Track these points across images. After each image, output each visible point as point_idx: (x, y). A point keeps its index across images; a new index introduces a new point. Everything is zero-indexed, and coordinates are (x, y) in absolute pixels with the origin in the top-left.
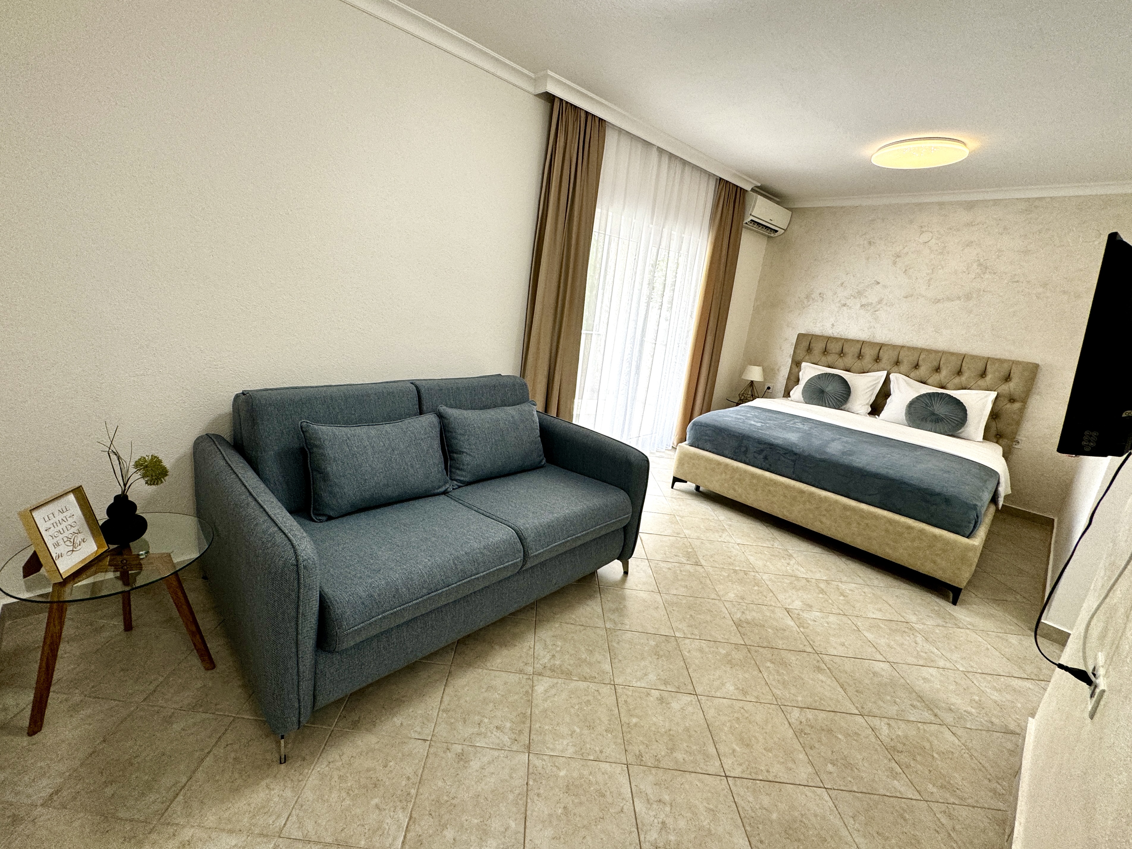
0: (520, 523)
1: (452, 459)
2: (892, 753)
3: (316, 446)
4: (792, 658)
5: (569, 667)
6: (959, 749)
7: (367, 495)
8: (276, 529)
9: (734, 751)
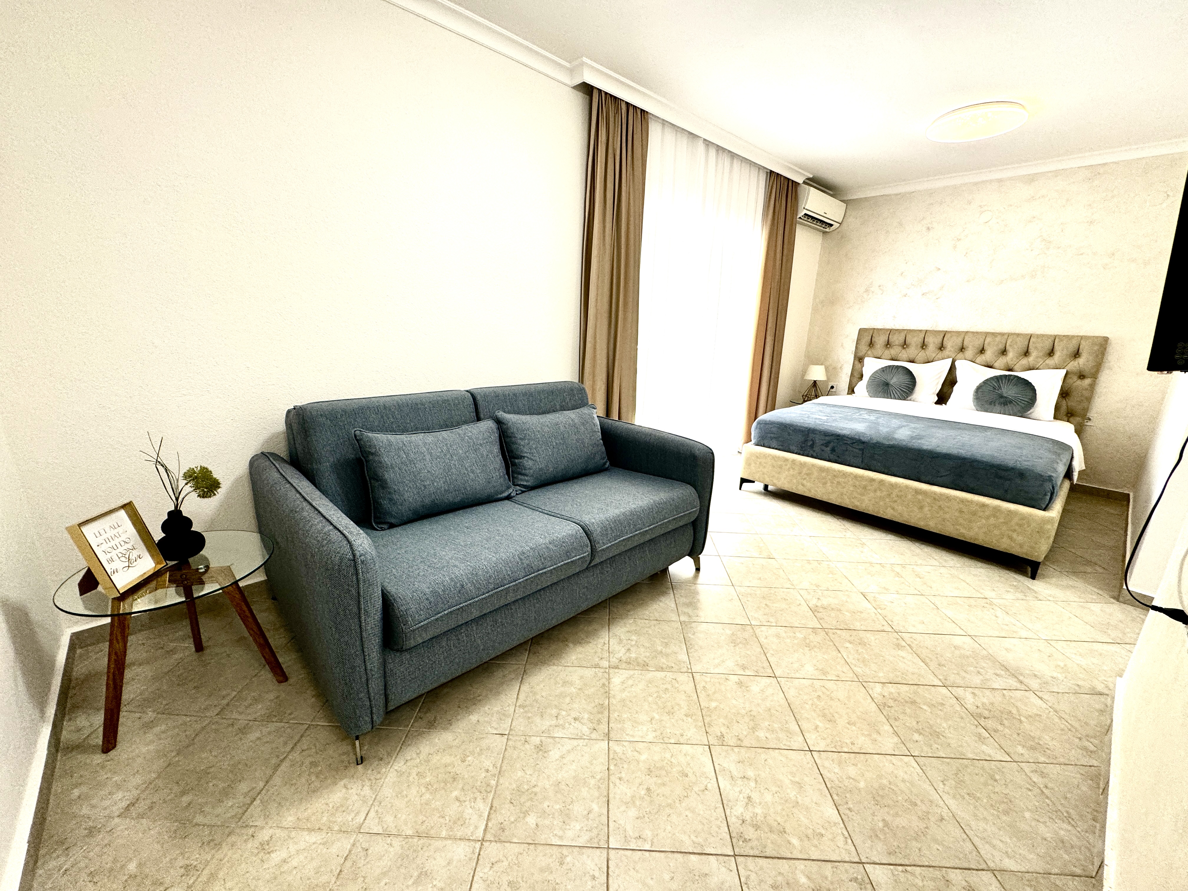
0: (587, 519)
1: (514, 464)
2: (978, 719)
3: (372, 454)
4: (871, 637)
5: (645, 659)
6: (1047, 711)
7: (427, 501)
8: (331, 527)
9: (817, 727)
